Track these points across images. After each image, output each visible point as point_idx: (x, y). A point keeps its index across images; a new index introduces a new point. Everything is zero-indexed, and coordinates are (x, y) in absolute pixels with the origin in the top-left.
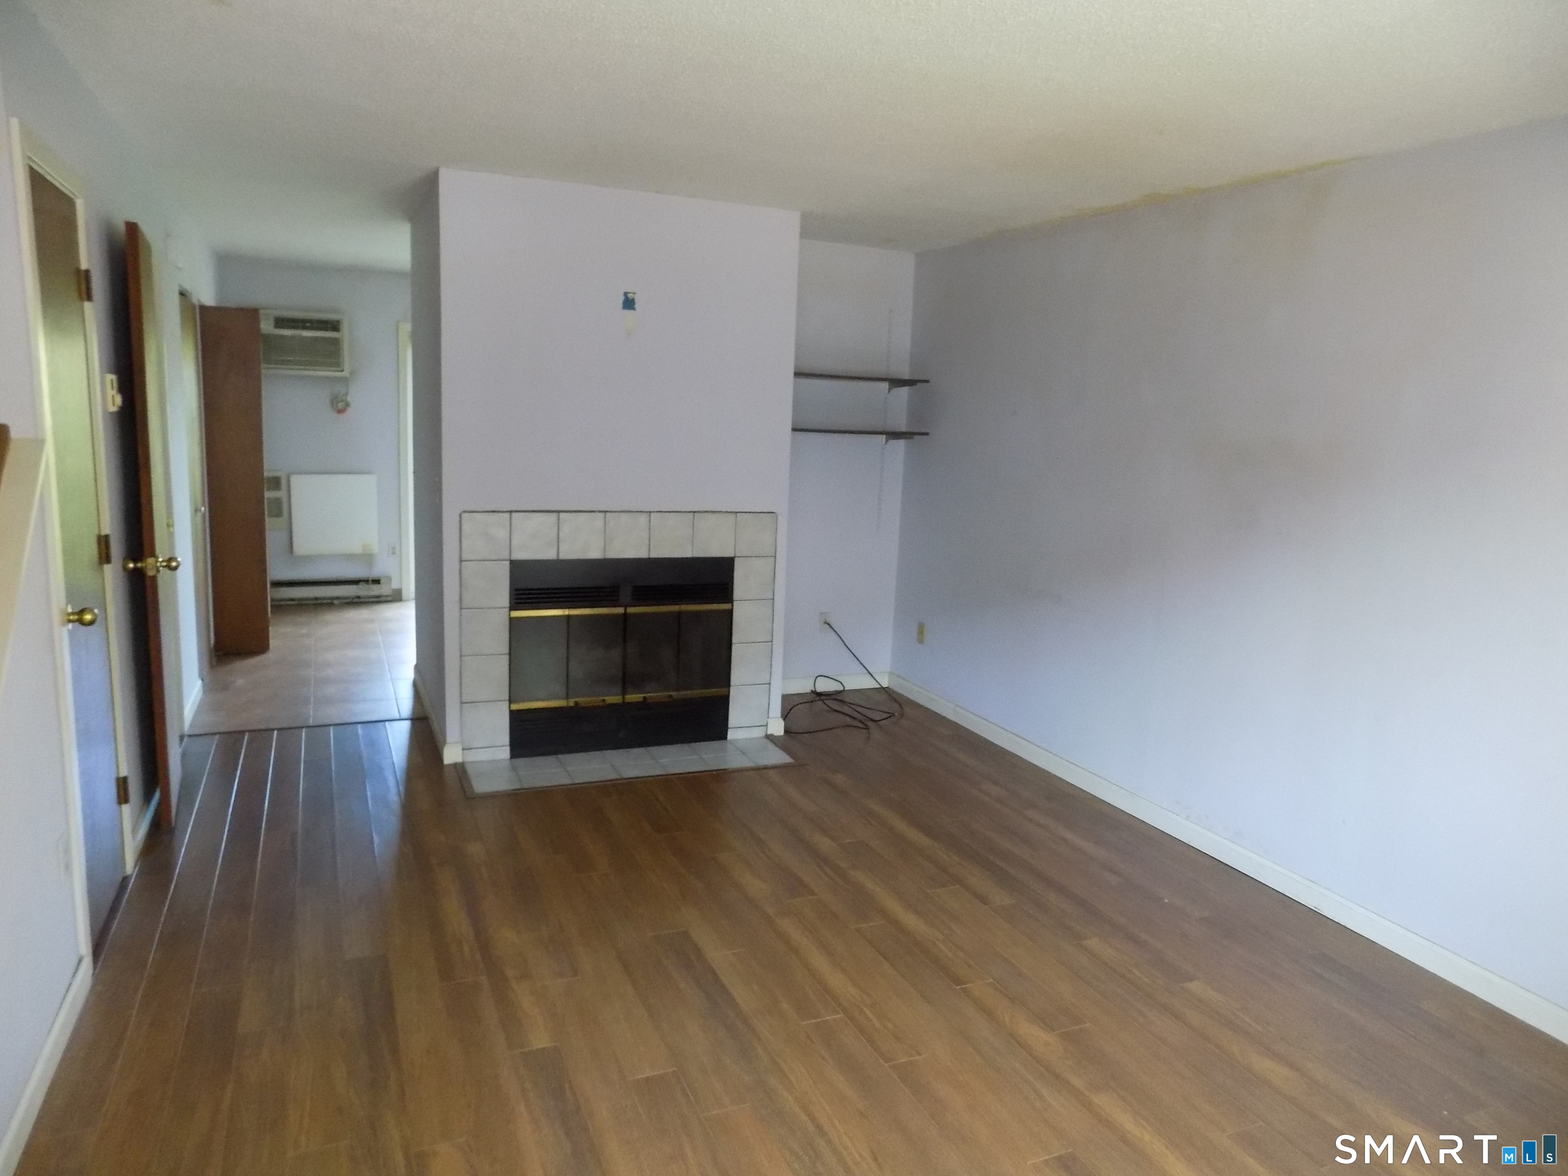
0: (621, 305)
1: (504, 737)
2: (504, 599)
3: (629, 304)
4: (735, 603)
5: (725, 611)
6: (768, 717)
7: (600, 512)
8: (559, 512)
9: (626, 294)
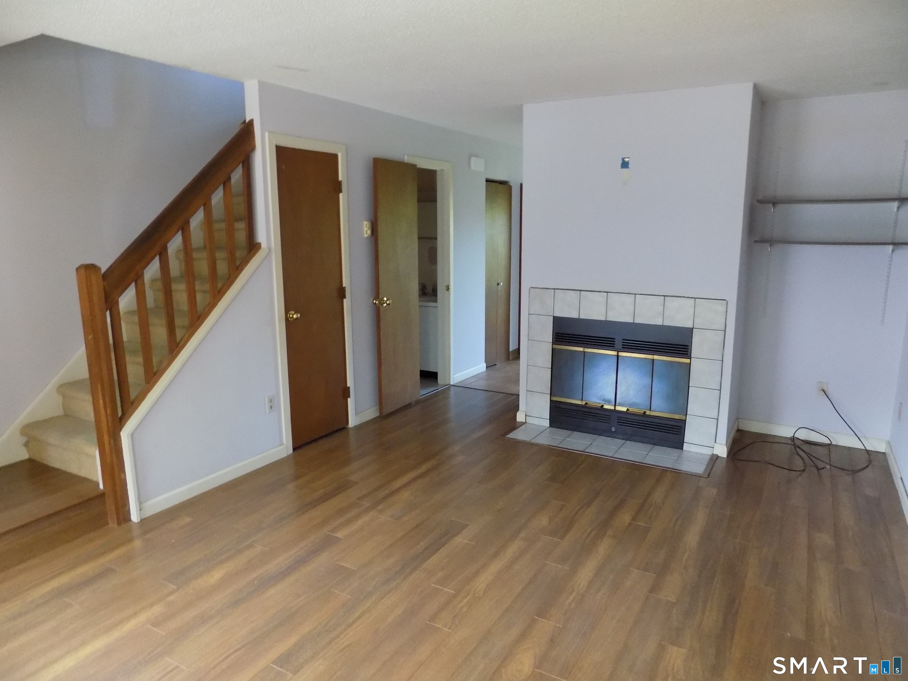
0: (620, 167)
1: (546, 414)
2: (549, 337)
3: (625, 165)
4: (692, 359)
5: (686, 363)
6: (715, 442)
7: (605, 292)
8: (580, 291)
9: (623, 159)
